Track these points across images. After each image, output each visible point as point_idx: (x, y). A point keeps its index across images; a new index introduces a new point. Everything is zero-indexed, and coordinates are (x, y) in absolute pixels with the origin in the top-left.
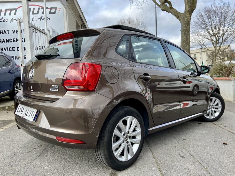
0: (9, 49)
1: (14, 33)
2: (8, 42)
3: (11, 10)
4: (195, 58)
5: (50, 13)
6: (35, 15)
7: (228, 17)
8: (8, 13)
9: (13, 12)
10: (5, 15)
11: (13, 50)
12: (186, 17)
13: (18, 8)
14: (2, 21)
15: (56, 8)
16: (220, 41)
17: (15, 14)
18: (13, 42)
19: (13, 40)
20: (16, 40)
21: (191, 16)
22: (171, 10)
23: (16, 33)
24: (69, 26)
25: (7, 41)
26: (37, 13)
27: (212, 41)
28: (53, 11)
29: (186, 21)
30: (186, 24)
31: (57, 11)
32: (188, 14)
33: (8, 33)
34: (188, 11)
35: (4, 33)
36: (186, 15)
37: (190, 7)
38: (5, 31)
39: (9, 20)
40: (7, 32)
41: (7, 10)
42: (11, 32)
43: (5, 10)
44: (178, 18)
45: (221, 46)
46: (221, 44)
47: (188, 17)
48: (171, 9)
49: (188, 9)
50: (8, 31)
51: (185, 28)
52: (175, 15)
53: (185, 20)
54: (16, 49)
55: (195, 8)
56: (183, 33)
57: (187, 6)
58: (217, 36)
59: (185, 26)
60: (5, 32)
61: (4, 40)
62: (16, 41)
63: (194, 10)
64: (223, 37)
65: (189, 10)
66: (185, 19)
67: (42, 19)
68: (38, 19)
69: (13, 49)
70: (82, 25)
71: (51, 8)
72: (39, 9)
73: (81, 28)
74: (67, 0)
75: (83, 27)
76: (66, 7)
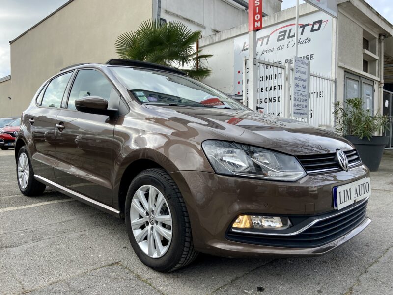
3: (263, 39)
5: (312, 30)
6: (290, 40)
8: (260, 43)
9: (265, 41)
13: (271, 34)
15: (320, 22)
17: (267, 43)
24: (339, 45)
28: (316, 26)
31: (323, 25)
39: (260, 53)
67: (300, 43)
70: (380, 36)
73: (379, 39)
74: (338, 5)
75: (382, 38)
76: (336, 15)
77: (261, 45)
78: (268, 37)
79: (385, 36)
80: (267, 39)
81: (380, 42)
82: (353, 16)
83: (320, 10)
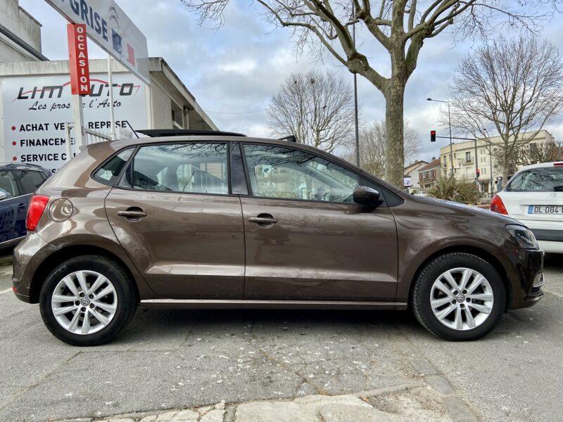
0: (47, 157)
1: (57, 128)
2: (47, 144)
3: (52, 88)
4: (470, 161)
5: (122, 93)
6: (94, 98)
7: (531, 69)
8: (47, 93)
9: (56, 92)
10: (42, 97)
11: (55, 159)
12: (394, 87)
13: (65, 85)
14: (37, 107)
15: (131, 86)
16: (516, 123)
17: (59, 96)
18: (56, 144)
19: (56, 142)
20: (60, 141)
21: (404, 86)
22: (366, 73)
23: (61, 129)
24: (154, 116)
25: (45, 142)
26: (99, 95)
27: (496, 121)
28: (126, 90)
29: (394, 96)
30: (394, 101)
31: (134, 90)
32: (397, 82)
33: (47, 129)
34: (398, 76)
35: (39, 129)
36: (393, 82)
37: (401, 67)
38: (41, 125)
39: (49, 107)
40: (44, 127)
41: (45, 88)
42: (51, 127)
43: (41, 89)
44: (380, 88)
45: (518, 133)
46: (519, 130)
47: (398, 88)
48: (366, 70)
49: (396, 71)
50: (46, 125)
51: (392, 110)
52: (374, 83)
53: (393, 94)
54: (59, 157)
55: (414, 68)
56: (390, 118)
57: (395, 66)
58: (510, 111)
59: (393, 105)
60: (41, 127)
61: (38, 141)
62: (60, 143)
63: (411, 73)
64: (522, 113)
65: (400, 73)
66: (393, 90)
67: (106, 105)
68: (100, 104)
69: (55, 157)
70: (185, 107)
71: (124, 85)
72: (102, 86)
73: (184, 111)
74: (151, 72)
75: (187, 110)
76: (149, 83)
77: (50, 96)
78: (61, 88)
79: (189, 109)
80: (58, 90)
81: (185, 114)
82: (163, 86)
83: (131, 72)
